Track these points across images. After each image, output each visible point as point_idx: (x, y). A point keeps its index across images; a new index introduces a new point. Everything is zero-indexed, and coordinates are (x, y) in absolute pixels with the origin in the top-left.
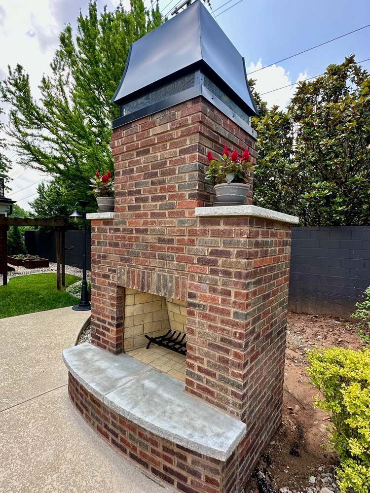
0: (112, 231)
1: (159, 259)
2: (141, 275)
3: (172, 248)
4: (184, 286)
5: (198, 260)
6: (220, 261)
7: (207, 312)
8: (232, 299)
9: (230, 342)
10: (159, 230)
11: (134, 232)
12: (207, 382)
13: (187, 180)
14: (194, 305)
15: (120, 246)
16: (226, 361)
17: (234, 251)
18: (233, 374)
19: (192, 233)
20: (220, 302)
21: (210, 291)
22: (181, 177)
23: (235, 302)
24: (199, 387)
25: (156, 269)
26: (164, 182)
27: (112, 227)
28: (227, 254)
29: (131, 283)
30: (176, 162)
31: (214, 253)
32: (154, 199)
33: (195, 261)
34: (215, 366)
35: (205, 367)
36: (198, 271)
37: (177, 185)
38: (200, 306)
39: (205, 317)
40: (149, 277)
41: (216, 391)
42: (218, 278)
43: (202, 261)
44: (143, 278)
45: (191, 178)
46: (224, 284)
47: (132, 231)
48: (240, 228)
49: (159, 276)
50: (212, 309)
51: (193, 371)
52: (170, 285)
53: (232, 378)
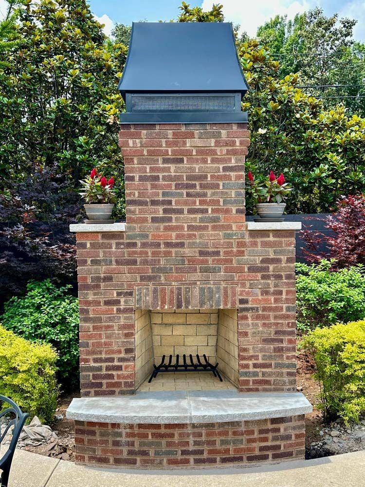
0: (122, 246)
1: (200, 272)
2: (176, 292)
3: (218, 260)
4: (234, 294)
5: (249, 269)
6: (271, 267)
7: (260, 312)
8: (284, 296)
9: (284, 333)
10: (200, 243)
11: (162, 246)
12: (264, 374)
13: (233, 196)
14: (247, 310)
15: (138, 264)
16: (280, 350)
17: (284, 258)
18: (288, 358)
19: (241, 244)
20: (273, 301)
21: (262, 294)
22: (227, 193)
23: (286, 299)
24: (255, 382)
25: (198, 283)
26: (205, 195)
27: (121, 241)
28: (278, 261)
29: (159, 303)
30: (220, 178)
31: (266, 261)
32: (190, 211)
33: (246, 270)
34: (270, 357)
35: (260, 361)
36: (250, 278)
37: (221, 200)
38: (252, 309)
39: (258, 317)
40: (187, 292)
41: (272, 379)
42: (269, 281)
43: (253, 269)
44: (179, 294)
45: (238, 194)
46: (276, 286)
47: (159, 245)
48: (288, 239)
49: (202, 290)
50: (264, 309)
51: (247, 370)
52: (217, 296)
53: (287, 362)
